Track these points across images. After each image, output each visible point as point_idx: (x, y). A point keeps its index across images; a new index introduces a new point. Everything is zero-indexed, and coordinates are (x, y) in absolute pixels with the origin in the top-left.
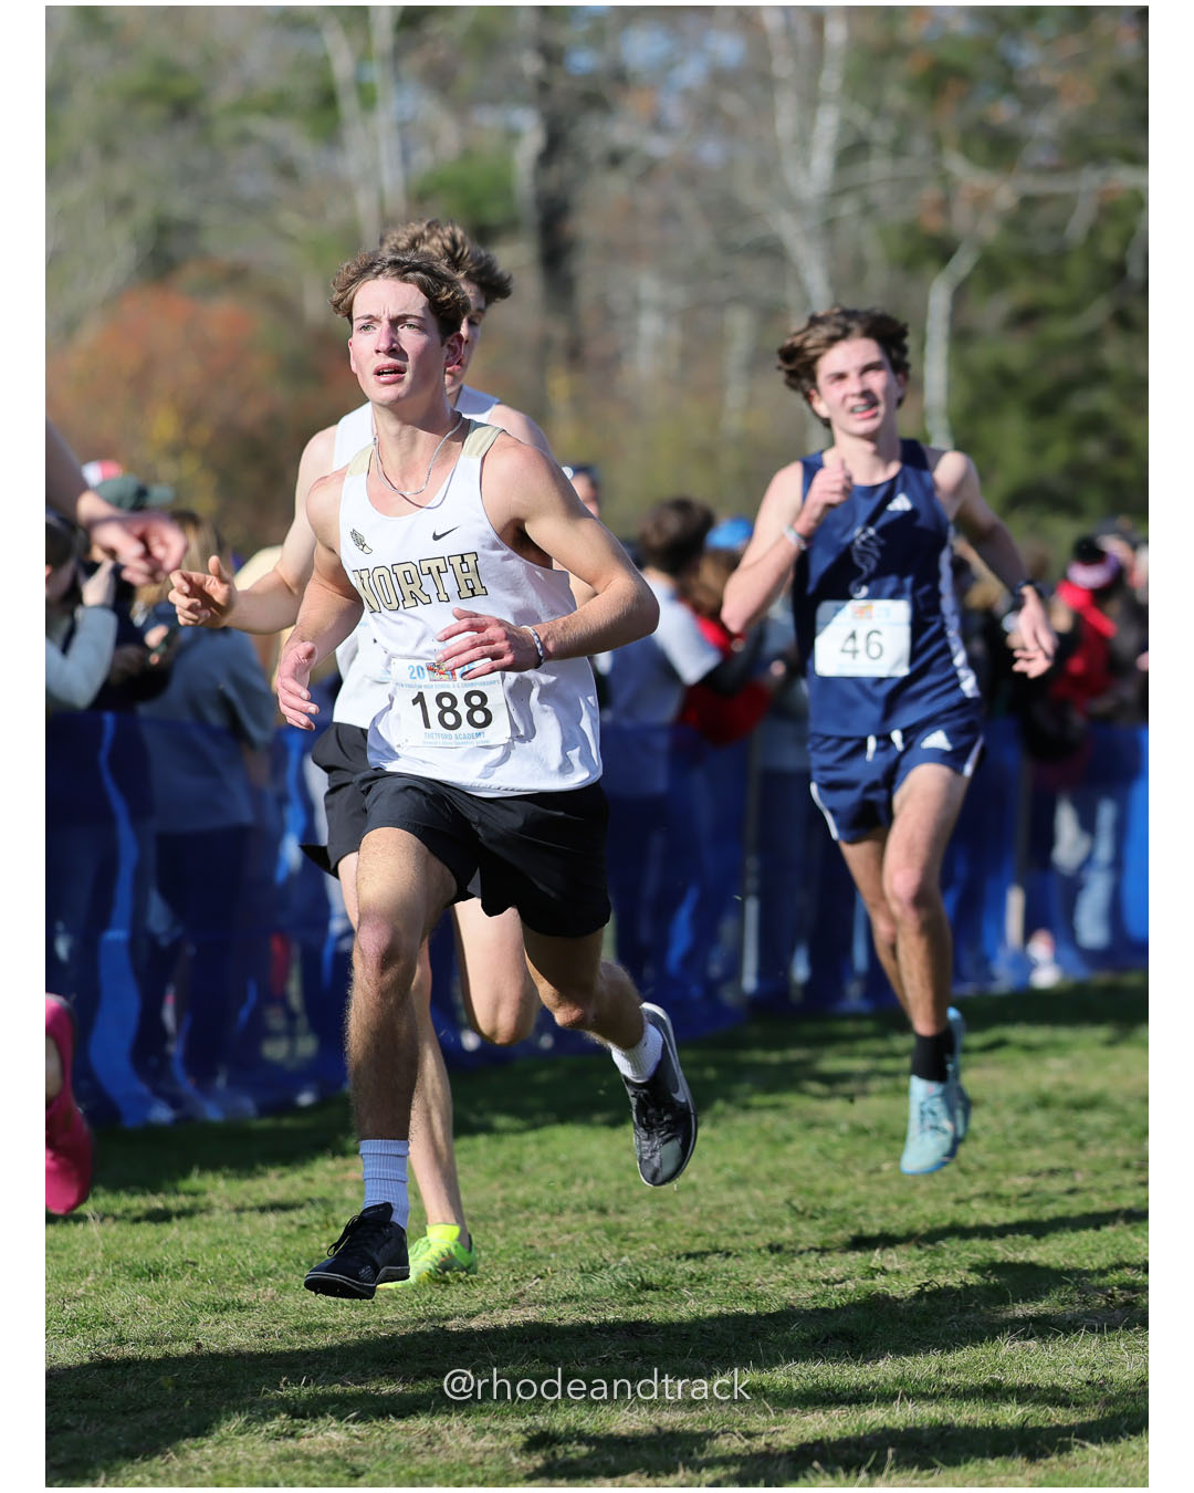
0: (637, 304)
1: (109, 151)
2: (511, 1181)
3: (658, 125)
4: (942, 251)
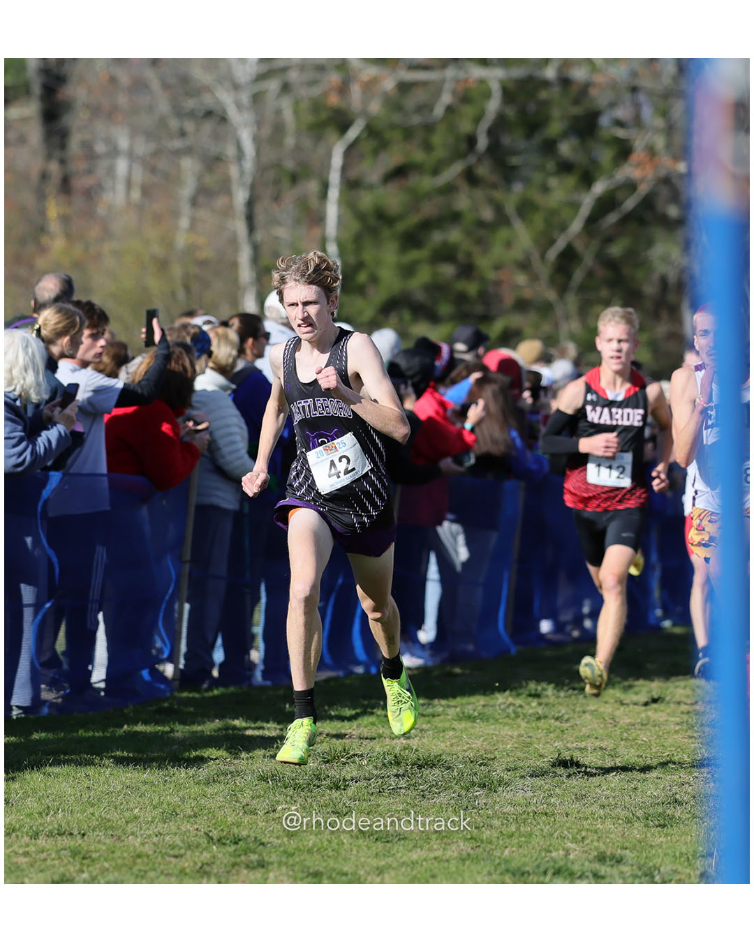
0: (114, 152)
4: (341, 122)
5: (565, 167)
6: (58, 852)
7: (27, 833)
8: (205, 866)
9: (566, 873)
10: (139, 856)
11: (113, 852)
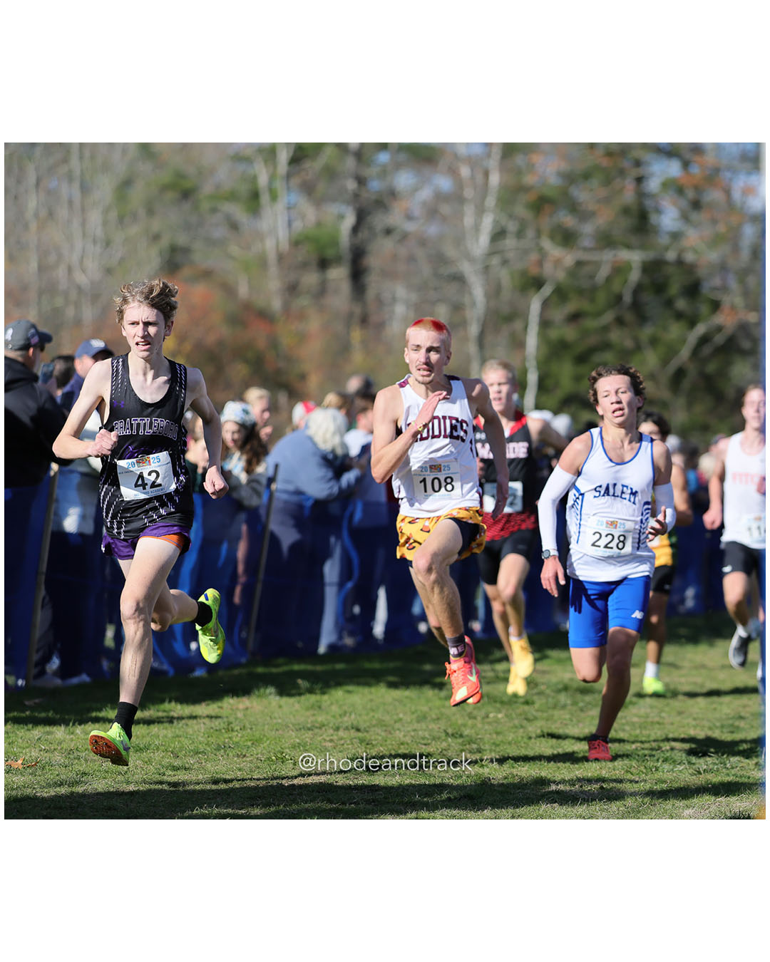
0: (394, 300)
1: (150, 212)
2: (316, 712)
3: (409, 217)
4: (538, 283)
5: (679, 316)
6: (351, 739)
7: (332, 727)
8: (444, 751)
9: (671, 761)
10: (402, 744)
11: (386, 741)
